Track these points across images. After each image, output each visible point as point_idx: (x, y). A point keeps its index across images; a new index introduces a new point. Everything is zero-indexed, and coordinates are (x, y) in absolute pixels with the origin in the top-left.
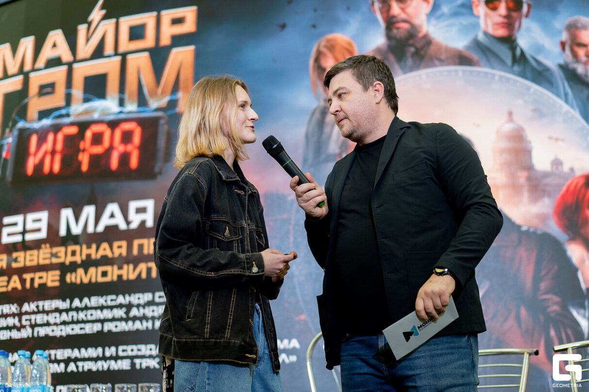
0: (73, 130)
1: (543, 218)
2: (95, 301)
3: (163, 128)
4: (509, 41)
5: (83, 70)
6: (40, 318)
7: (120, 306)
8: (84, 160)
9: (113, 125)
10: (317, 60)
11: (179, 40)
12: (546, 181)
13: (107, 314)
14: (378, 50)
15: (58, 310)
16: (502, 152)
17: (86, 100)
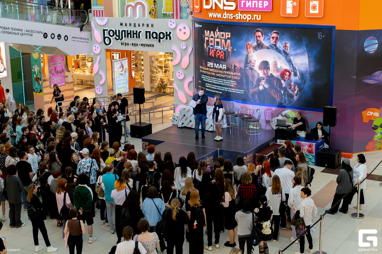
0: (215, 50)
1: (278, 76)
2: (219, 79)
3: (227, 53)
4: (275, 45)
5: (216, 40)
6: (213, 80)
7: (222, 81)
8: (217, 55)
9: (220, 51)
10: (247, 46)
11: (228, 38)
12: (279, 70)
13: (221, 82)
14: (255, 45)
15: (215, 79)
16: (273, 64)
17: (217, 46)
